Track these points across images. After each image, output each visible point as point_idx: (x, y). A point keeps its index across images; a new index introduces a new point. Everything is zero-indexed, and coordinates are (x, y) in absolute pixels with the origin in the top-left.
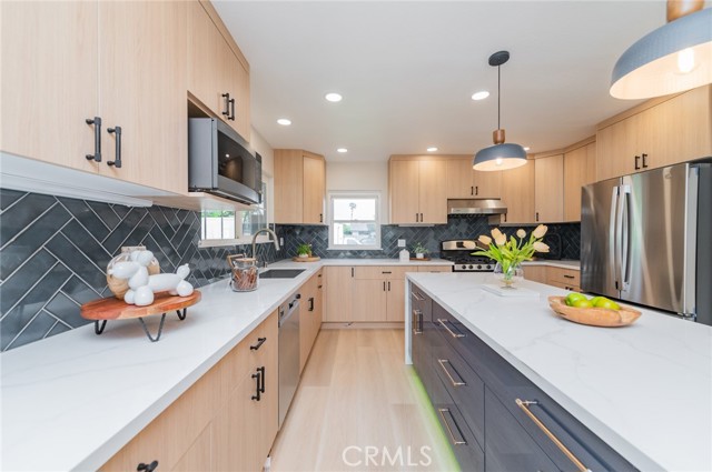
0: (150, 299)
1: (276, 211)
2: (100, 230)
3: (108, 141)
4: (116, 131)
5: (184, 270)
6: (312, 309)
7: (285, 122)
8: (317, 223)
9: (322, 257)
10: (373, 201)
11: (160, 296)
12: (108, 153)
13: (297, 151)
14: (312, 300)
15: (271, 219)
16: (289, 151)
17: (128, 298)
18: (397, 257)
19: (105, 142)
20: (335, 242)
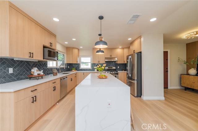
0: (37, 74)
1: (67, 60)
2: (30, 65)
3: (32, 54)
4: (33, 53)
5: (42, 71)
6: (72, 80)
7: (66, 43)
8: (76, 63)
9: (78, 71)
10: (90, 58)
11: (38, 74)
12: (32, 56)
13: (71, 47)
14: (72, 79)
15: (66, 62)
16: (69, 47)
17: (34, 74)
18: (94, 70)
19: (31, 55)
20: (82, 67)
